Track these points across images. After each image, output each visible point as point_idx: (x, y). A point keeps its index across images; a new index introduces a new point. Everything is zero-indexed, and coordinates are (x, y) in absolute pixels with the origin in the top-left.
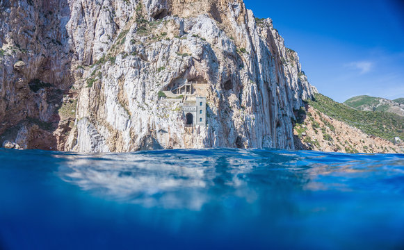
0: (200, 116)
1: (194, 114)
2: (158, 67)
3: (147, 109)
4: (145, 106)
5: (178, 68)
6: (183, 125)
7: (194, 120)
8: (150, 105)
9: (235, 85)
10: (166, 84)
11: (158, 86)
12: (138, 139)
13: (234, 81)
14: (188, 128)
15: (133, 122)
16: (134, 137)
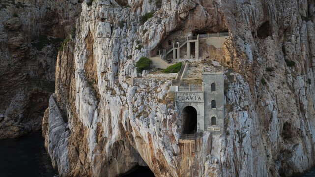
0: (212, 114)
1: (200, 109)
2: (143, 14)
3: (118, 93)
4: (117, 89)
5: (173, 11)
6: (177, 136)
7: (201, 122)
8: (124, 86)
9: (275, 28)
10: (153, 44)
11: (139, 48)
12: (107, 146)
13: (274, 22)
14: (186, 141)
15: (101, 114)
16: (102, 140)
